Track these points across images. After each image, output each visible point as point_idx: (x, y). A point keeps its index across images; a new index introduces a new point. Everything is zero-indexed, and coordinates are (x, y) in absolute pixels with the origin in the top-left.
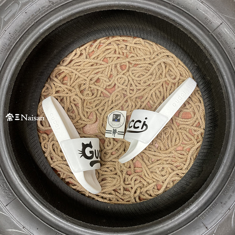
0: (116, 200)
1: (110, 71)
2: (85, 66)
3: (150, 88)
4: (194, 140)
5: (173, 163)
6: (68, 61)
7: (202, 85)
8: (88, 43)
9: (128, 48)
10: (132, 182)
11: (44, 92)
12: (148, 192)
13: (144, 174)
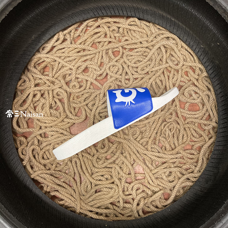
0: (114, 216)
1: (101, 58)
2: (70, 53)
3: (149, 76)
4: (205, 137)
5: (181, 165)
6: (49, 47)
7: (211, 70)
8: (73, 26)
9: (121, 30)
10: (134, 193)
11: (20, 86)
12: (154, 203)
13: (148, 181)
